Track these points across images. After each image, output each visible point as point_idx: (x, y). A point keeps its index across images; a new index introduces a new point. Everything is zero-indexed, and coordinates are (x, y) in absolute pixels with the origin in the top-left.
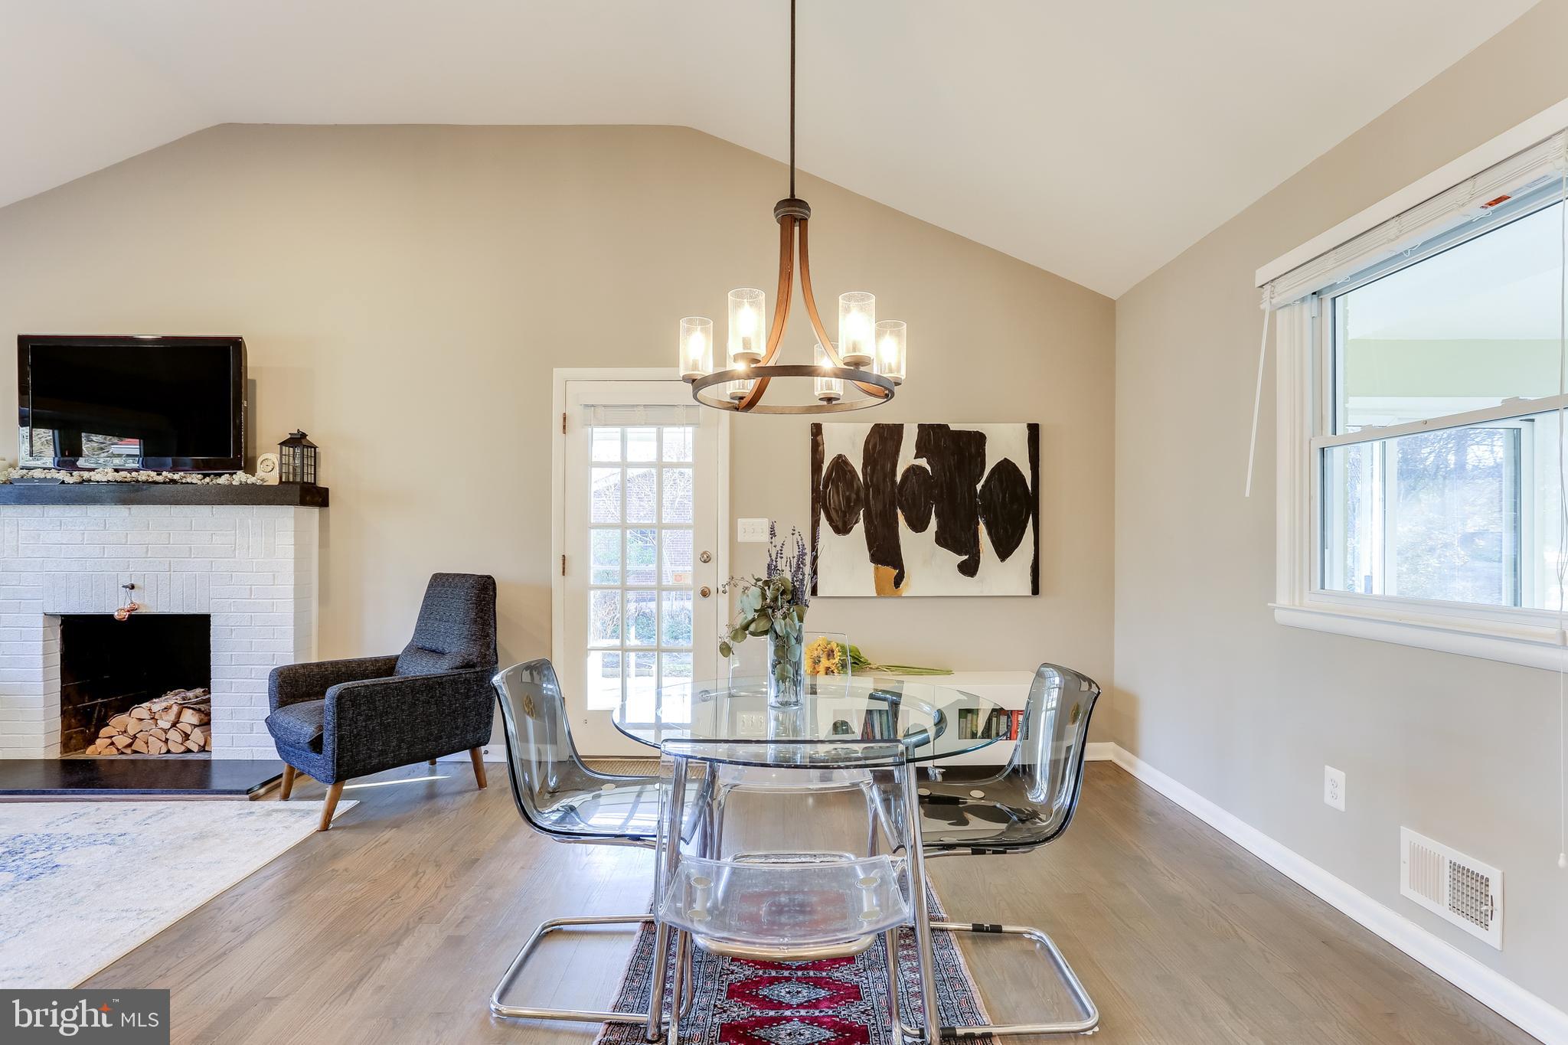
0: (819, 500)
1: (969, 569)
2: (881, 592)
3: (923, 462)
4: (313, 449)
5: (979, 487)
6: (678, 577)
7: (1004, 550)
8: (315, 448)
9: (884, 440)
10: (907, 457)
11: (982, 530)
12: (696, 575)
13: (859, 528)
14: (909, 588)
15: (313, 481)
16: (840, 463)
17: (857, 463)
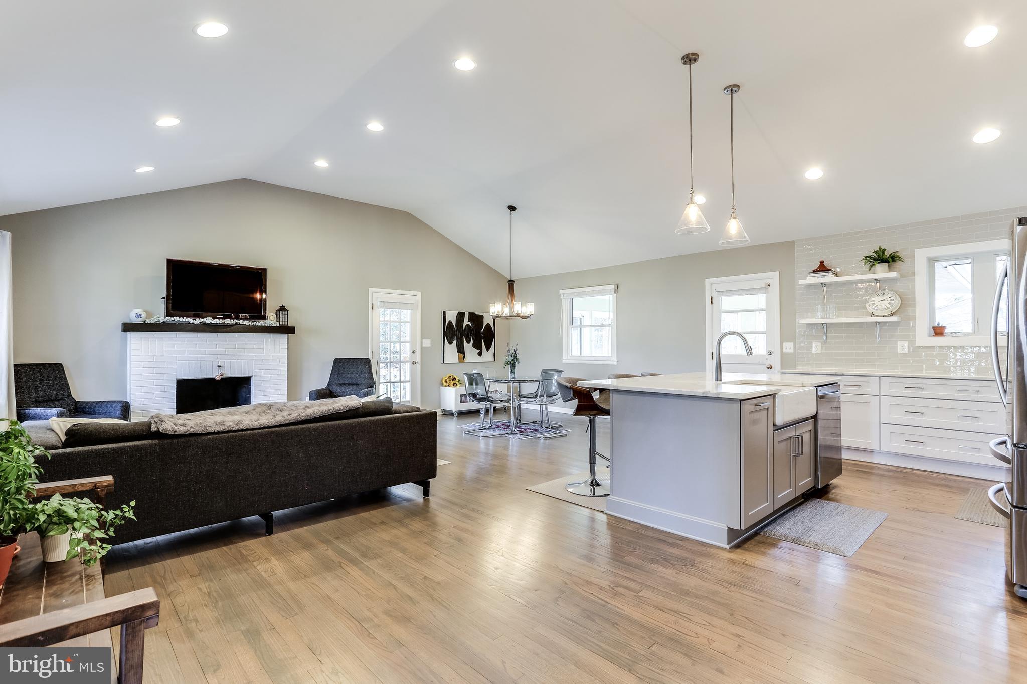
0: (445, 334)
1: (480, 354)
2: (460, 362)
3: (470, 323)
4: (286, 312)
5: (482, 331)
6: (405, 358)
7: (488, 349)
8: (288, 311)
9: (461, 315)
10: (466, 322)
11: (483, 342)
12: (411, 356)
13: (455, 342)
14: (466, 360)
15: (286, 324)
16: (450, 323)
17: (454, 323)
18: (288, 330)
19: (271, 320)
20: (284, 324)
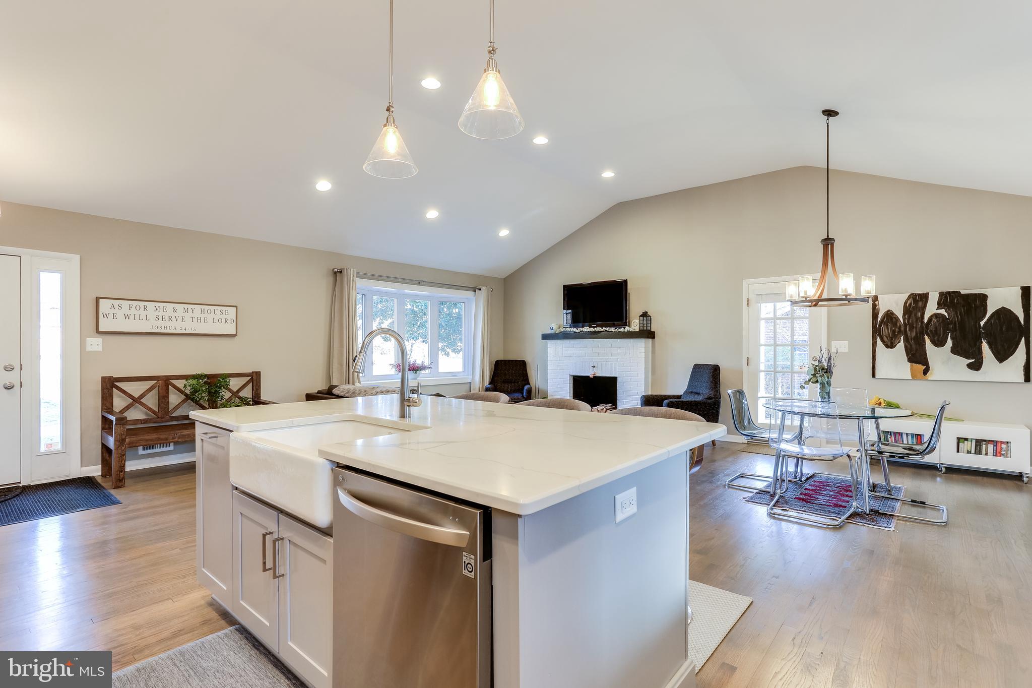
0: (876, 332)
1: (975, 366)
2: (915, 377)
3: (942, 311)
5: (982, 324)
7: (1002, 357)
8: (651, 317)
9: (916, 301)
10: (932, 308)
11: (985, 346)
13: (901, 345)
14: (930, 376)
15: (650, 329)
16: (889, 314)
17: (899, 314)
18: (650, 335)
19: (635, 325)
20: (645, 329)
